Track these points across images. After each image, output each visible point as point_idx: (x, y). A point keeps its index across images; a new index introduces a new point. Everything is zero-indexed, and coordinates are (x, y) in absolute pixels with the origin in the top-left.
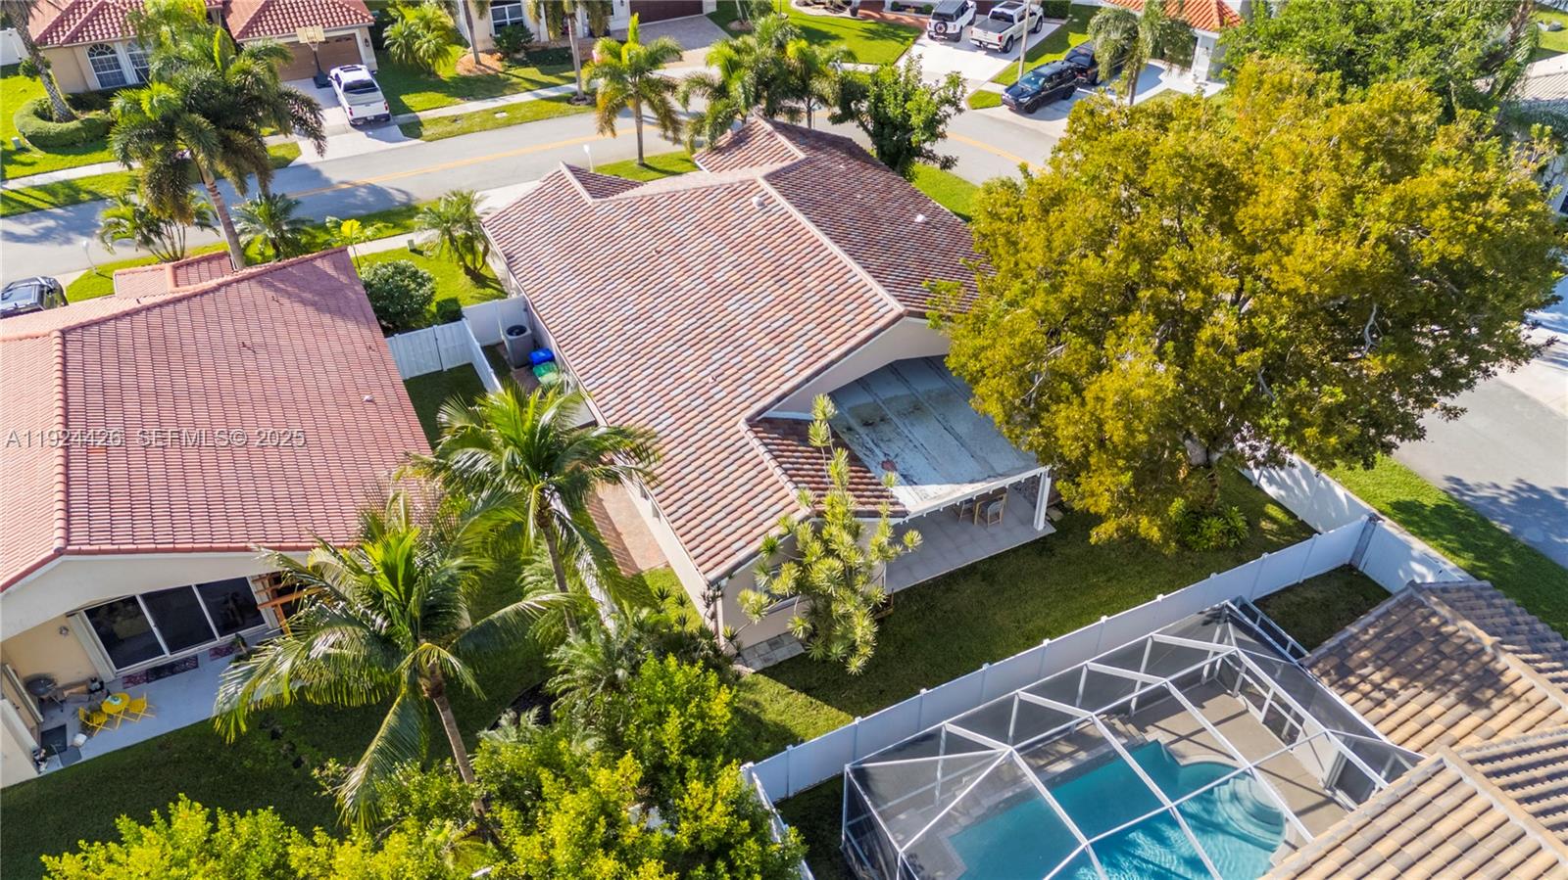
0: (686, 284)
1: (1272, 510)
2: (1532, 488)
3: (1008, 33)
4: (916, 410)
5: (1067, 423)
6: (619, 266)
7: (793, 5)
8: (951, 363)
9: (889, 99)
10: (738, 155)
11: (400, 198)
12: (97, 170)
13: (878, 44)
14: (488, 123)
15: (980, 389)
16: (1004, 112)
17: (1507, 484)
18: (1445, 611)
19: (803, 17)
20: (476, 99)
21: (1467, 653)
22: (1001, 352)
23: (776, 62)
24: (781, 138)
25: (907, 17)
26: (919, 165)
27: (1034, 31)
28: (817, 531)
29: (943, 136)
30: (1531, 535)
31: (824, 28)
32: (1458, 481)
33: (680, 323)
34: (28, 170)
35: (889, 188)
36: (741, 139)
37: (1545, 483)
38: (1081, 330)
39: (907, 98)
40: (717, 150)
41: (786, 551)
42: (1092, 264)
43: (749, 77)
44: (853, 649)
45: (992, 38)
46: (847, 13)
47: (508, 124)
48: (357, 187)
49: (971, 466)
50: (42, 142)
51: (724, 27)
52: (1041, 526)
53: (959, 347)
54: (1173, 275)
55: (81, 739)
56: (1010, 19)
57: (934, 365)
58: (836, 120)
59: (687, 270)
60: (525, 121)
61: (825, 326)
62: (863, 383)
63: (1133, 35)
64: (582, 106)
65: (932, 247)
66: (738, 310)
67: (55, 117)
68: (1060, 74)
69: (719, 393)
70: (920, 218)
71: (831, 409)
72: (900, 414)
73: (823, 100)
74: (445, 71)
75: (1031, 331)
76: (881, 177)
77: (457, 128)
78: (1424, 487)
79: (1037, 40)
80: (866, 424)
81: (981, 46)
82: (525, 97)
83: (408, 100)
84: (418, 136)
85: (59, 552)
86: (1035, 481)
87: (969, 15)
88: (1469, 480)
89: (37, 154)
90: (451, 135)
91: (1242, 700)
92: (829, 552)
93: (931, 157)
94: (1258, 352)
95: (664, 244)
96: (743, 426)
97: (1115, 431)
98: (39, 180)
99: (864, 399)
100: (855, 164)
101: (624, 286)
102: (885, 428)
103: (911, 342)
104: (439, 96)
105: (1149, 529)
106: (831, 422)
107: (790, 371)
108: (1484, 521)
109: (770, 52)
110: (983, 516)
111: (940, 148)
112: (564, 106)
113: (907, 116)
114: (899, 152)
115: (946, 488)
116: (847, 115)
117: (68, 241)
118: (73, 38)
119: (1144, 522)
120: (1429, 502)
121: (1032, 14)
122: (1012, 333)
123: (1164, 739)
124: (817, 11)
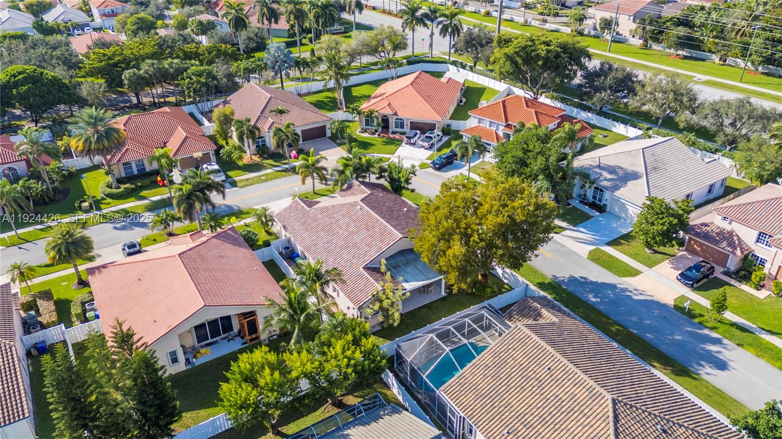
0: (341, 232)
1: (506, 286)
2: (573, 277)
3: (431, 142)
4: (407, 263)
5: (442, 261)
6: (320, 228)
7: (358, 133)
8: (415, 250)
9: (394, 174)
10: (349, 192)
11: (236, 208)
12: (131, 204)
13: (388, 146)
14: (259, 180)
15: (422, 256)
16: (431, 170)
17: (567, 276)
18: (531, 301)
19: (362, 137)
20: (253, 172)
21: (536, 310)
22: (426, 246)
23: (359, 163)
24: (362, 187)
25: (397, 136)
26: (404, 191)
27: (440, 140)
28: (384, 293)
29: (410, 183)
30: (571, 289)
31: (370, 141)
32: (555, 276)
33: (340, 243)
34: (108, 206)
35: (396, 200)
36: (350, 187)
37: (576, 276)
38: (444, 240)
39: (399, 172)
40: (342, 190)
41: (377, 298)
42: (445, 224)
43: (351, 169)
44: (395, 321)
45: (426, 144)
46: (376, 136)
47: (266, 180)
48: (221, 205)
49: (422, 276)
50: (111, 196)
51: (334, 142)
52: (443, 294)
53: (417, 245)
54: (464, 226)
55: (195, 360)
56: (431, 138)
57: (411, 251)
58: (378, 178)
59: (341, 228)
60: (271, 179)
61: (381, 241)
62: (392, 257)
63: (467, 149)
64: (290, 173)
65: (409, 218)
66: (357, 238)
67: (113, 187)
68: (448, 157)
69: (354, 261)
70: (405, 209)
71: (385, 262)
72: (404, 265)
73: (374, 173)
74: (240, 163)
75: (434, 240)
76: (393, 197)
77: (249, 183)
78: (546, 278)
79: (441, 143)
80: (394, 268)
81: (423, 147)
82: (269, 171)
83: (230, 173)
84: (236, 186)
85: (205, 306)
86: (441, 280)
87: (418, 136)
88: (558, 276)
89: (109, 200)
90: (247, 185)
91: (494, 332)
92: (388, 298)
93: (407, 189)
94: (483, 243)
95: (332, 221)
96: (362, 269)
97: (453, 263)
98: (113, 209)
99: (393, 261)
100: (385, 193)
101: (322, 233)
102: (400, 269)
103: (405, 245)
104: (240, 172)
105: (464, 286)
106: (386, 265)
107: (373, 254)
108: (560, 286)
109: (357, 161)
110: (427, 292)
111: (410, 187)
112: (284, 173)
113: (399, 178)
114: (398, 188)
115: (416, 283)
116: (381, 177)
117: (133, 229)
118: (119, 161)
119: (463, 285)
120: (546, 282)
121: (438, 135)
122: (429, 241)
123: (474, 341)
124: (366, 135)
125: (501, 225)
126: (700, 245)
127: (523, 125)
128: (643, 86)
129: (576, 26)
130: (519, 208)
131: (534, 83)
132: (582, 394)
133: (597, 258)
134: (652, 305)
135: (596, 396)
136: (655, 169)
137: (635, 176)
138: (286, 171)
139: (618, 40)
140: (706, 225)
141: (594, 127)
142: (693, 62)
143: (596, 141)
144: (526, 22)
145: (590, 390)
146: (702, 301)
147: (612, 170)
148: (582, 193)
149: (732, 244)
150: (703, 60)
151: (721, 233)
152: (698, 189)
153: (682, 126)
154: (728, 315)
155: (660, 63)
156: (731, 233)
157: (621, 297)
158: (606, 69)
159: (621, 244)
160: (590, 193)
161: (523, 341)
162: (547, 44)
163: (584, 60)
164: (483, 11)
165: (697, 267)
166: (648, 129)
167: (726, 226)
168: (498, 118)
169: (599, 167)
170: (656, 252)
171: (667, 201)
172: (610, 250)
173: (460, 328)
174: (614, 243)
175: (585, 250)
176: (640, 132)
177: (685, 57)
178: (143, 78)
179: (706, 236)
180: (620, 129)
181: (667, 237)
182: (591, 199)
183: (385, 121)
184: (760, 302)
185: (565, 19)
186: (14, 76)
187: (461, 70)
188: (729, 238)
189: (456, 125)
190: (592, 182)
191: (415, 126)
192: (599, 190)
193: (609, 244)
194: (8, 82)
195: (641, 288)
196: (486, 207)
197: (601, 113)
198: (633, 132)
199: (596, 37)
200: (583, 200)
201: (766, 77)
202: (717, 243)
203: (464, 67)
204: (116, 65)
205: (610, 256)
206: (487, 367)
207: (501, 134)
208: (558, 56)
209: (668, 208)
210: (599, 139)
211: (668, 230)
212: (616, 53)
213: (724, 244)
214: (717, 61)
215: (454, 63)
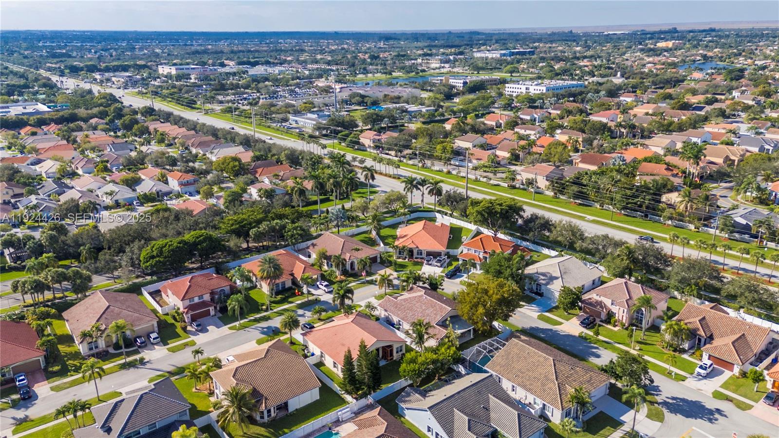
0: (418, 310)
1: (500, 332)
2: (532, 327)
3: (441, 263)
4: (453, 323)
6: (406, 309)
7: (395, 259)
8: (459, 315)
10: (413, 291)
12: (288, 306)
13: (416, 266)
15: (463, 317)
16: (447, 279)
17: (529, 327)
19: (399, 262)
21: (518, 336)
24: (419, 288)
25: (419, 260)
26: (439, 290)
27: (446, 261)
28: (449, 334)
29: (443, 285)
31: (404, 264)
32: (523, 327)
33: (420, 315)
34: (275, 307)
35: (437, 294)
36: (412, 288)
40: (409, 290)
41: (446, 336)
45: (439, 264)
46: (406, 260)
51: (384, 265)
52: (472, 337)
53: (460, 313)
54: (483, 300)
56: (440, 260)
57: (455, 316)
59: (418, 308)
61: (442, 311)
67: (274, 297)
68: (453, 271)
70: (445, 298)
75: (469, 308)
76: (435, 292)
78: (519, 328)
79: (447, 263)
81: (437, 266)
85: (377, 340)
86: (471, 329)
87: (432, 259)
89: (274, 304)
92: (451, 336)
95: (412, 305)
96: (435, 325)
98: (279, 309)
100: (430, 291)
103: (453, 313)
107: (439, 318)
108: (525, 330)
110: (464, 336)
113: (432, 281)
114: (435, 288)
115: (461, 330)
116: (424, 283)
120: (519, 330)
121: (444, 259)
122: (466, 309)
124: (400, 260)
125: (499, 299)
126: (589, 309)
127: (494, 252)
128: (555, 228)
129: (511, 183)
130: (505, 292)
131: (492, 225)
132: (542, 359)
133: (541, 318)
134: (569, 336)
135: (546, 359)
136: (565, 273)
137: (556, 278)
138: (363, 283)
139: (539, 192)
140: (590, 299)
141: (532, 251)
142: (585, 208)
143: (534, 259)
144: (476, 178)
145: (545, 357)
146: (590, 333)
147: (544, 274)
148: (530, 287)
149: (601, 307)
150: (591, 206)
151: (597, 302)
152: (587, 282)
153: (578, 249)
154: (600, 337)
155: (565, 208)
156: (601, 302)
157: (555, 334)
158: (534, 218)
159: (553, 311)
160: (534, 287)
161: (516, 344)
162: (501, 205)
163: (522, 213)
164: (445, 170)
165: (587, 318)
166: (561, 251)
167: (598, 298)
168: (479, 248)
169: (537, 273)
170: (569, 314)
171: (571, 288)
172: (547, 314)
173: (485, 348)
174: (550, 311)
175: (536, 315)
176: (557, 253)
177: (580, 204)
178: (263, 233)
179: (591, 304)
180: (546, 251)
181: (573, 305)
182: (535, 290)
183: (411, 252)
184: (615, 332)
185: (504, 175)
186: (198, 238)
187: (444, 216)
188: (600, 304)
189: (452, 252)
190: (535, 281)
191: (429, 254)
192: (539, 285)
193: (547, 312)
194: (195, 241)
195: (564, 330)
196: (491, 292)
197: (534, 242)
198: (553, 253)
199: (524, 189)
200: (532, 291)
201: (626, 217)
202: (595, 307)
203: (446, 214)
204: (244, 226)
205: (548, 317)
206: (503, 356)
207: (481, 257)
208: (507, 212)
209: (571, 290)
210: (535, 258)
211: (573, 301)
212: (538, 201)
213: (598, 307)
214: (598, 206)
215: (439, 212)
